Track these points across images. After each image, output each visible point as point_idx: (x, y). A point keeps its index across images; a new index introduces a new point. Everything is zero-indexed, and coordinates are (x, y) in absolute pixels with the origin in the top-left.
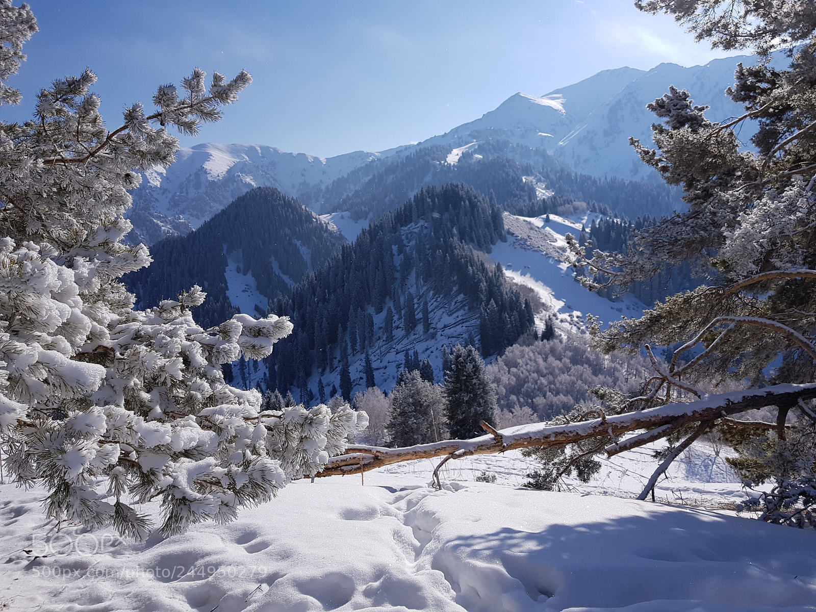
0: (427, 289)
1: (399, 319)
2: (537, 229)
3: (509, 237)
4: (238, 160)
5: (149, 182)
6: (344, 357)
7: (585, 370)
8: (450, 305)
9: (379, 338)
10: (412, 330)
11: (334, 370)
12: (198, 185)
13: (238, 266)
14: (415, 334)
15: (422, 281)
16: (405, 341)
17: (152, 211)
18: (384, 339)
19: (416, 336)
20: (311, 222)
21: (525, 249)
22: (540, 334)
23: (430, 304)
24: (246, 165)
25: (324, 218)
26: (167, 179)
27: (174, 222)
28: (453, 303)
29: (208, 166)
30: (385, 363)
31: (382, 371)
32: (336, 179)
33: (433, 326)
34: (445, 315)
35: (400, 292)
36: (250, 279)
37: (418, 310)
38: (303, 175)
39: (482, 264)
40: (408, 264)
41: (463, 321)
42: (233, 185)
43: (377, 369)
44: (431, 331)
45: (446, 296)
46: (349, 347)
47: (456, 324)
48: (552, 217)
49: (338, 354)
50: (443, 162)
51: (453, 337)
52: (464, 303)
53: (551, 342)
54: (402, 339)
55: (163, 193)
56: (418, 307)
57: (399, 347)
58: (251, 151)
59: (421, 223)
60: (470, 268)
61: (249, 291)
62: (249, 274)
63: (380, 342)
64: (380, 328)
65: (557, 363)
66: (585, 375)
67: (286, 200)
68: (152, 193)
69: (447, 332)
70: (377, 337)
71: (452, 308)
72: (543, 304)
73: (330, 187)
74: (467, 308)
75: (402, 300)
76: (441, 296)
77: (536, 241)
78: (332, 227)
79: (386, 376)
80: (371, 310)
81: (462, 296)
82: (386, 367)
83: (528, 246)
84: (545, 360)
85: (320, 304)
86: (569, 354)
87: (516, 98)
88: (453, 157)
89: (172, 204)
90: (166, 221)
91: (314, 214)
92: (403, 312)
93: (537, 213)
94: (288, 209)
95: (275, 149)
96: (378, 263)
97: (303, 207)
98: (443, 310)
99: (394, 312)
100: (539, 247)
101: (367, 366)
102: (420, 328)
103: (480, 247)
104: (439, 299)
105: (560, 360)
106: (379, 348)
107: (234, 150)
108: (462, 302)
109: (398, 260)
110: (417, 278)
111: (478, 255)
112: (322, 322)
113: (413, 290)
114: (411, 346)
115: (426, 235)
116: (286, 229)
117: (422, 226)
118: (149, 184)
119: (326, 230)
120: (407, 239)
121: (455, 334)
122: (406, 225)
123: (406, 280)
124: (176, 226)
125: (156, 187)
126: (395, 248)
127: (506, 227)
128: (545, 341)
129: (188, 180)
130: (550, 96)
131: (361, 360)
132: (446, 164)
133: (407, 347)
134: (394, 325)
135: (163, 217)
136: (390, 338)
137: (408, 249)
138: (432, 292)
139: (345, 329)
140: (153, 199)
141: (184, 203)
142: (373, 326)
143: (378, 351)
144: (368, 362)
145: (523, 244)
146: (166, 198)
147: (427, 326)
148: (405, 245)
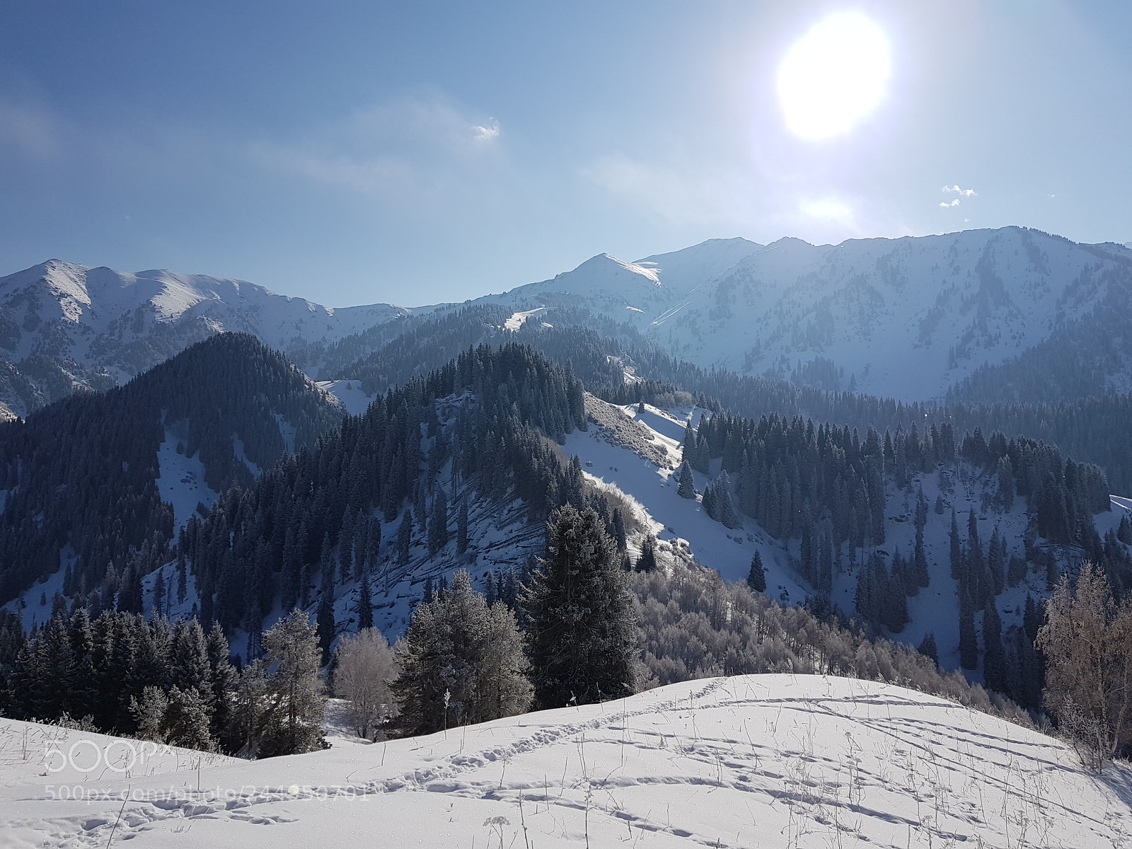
0: (468, 489)
1: (421, 531)
2: (628, 419)
3: (590, 424)
4: (204, 298)
5: (64, 315)
6: (329, 586)
7: (701, 620)
8: (501, 514)
9: (387, 559)
10: (440, 547)
11: (308, 607)
12: (138, 326)
13: (180, 442)
14: (443, 555)
15: (461, 477)
16: (427, 565)
17: (61, 356)
18: (395, 559)
19: (446, 558)
20: (302, 389)
21: (612, 443)
22: (634, 563)
23: (470, 511)
24: (216, 305)
25: (322, 386)
26: (93, 313)
27: (93, 375)
28: (506, 512)
29: (157, 301)
30: (392, 597)
31: (387, 609)
32: (345, 337)
33: (473, 543)
34: (492, 528)
35: (426, 490)
36: (196, 464)
37: (452, 519)
38: (298, 328)
39: (553, 456)
40: (441, 451)
41: (519, 539)
42: (192, 331)
43: (379, 607)
44: (469, 550)
45: (494, 500)
46: (337, 569)
47: (508, 543)
48: (647, 406)
49: (318, 582)
50: (499, 327)
51: (502, 562)
52: (522, 511)
53: (652, 576)
54: (423, 561)
55: (83, 333)
56: (453, 514)
57: (417, 574)
58: (226, 286)
59: (466, 394)
60: (535, 459)
61: (192, 481)
62: (196, 456)
63: (389, 565)
64: (390, 543)
65: (659, 607)
66: (702, 628)
67: (268, 354)
68: (66, 331)
69: (494, 553)
70: (383, 556)
71: (504, 517)
72: (636, 522)
73: (336, 347)
74: (525, 519)
75: (428, 502)
76: (489, 500)
77: (627, 435)
78: (332, 399)
79: (391, 619)
80: (379, 514)
81: (519, 501)
82: (393, 605)
83: (615, 439)
84: (643, 601)
85: (299, 500)
86: (678, 594)
87: (600, 260)
88: (514, 322)
89: (95, 349)
90: (81, 373)
91: (306, 377)
92: (428, 520)
93: (626, 400)
94: (269, 368)
95: (261, 289)
96: (397, 445)
97: (292, 366)
98: (490, 520)
99: (415, 519)
100: (630, 443)
101: (363, 599)
102: (453, 545)
103: (549, 433)
104: (484, 504)
105: (665, 603)
106: (386, 573)
107: (200, 284)
108: (520, 509)
109: (427, 445)
110: (454, 471)
111: (547, 443)
112: (299, 527)
113: (447, 489)
114: (436, 573)
115: (472, 412)
116: (263, 396)
117: (467, 398)
118: (63, 318)
119: (324, 402)
120: (444, 414)
121: (505, 558)
122: (444, 397)
123: (437, 474)
124: (94, 381)
125: (73, 323)
126: (424, 426)
127: (587, 411)
128: (643, 572)
129: (125, 318)
130: (642, 262)
131: (355, 591)
132: (503, 329)
133: (431, 575)
134: (412, 540)
135: (77, 367)
136: (405, 559)
137: (443, 429)
138: (474, 494)
139: (333, 543)
140: (65, 340)
141: (114, 351)
142: (379, 539)
143: (384, 578)
144: (366, 594)
145: (609, 437)
146: (88, 339)
147: (464, 543)
148: (440, 424)
